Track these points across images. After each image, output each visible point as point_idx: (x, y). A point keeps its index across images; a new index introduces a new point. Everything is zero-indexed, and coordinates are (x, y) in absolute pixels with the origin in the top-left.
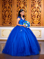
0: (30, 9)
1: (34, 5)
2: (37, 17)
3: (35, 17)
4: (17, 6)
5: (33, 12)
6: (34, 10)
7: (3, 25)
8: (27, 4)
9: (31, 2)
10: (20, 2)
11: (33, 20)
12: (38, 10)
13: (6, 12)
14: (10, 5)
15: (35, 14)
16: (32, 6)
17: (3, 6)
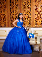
0: (34, 12)
1: (37, 9)
2: (40, 19)
3: (38, 19)
4: (23, 10)
5: (36, 15)
6: (37, 13)
7: (11, 26)
8: (31, 8)
9: (34, 7)
10: (25, 7)
11: (36, 21)
12: (40, 13)
13: (14, 16)
14: (16, 9)
15: (38, 16)
16: (35, 10)
17: (11, 10)
